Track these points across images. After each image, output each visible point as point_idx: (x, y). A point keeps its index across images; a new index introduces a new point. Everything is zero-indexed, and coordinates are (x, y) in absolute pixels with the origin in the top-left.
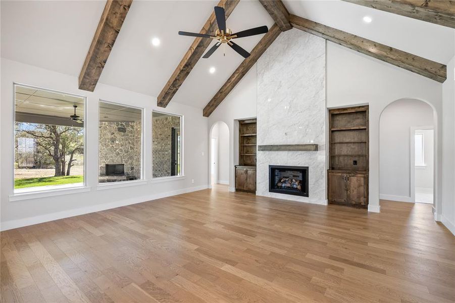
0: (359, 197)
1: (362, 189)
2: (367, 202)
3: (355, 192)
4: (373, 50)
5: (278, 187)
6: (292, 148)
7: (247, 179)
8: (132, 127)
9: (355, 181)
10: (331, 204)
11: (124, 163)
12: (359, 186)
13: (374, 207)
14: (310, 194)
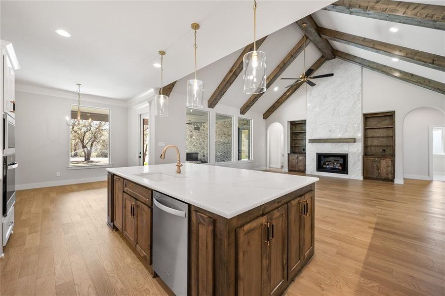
0: (387, 174)
1: (390, 169)
2: (394, 177)
3: (385, 171)
4: (397, 74)
5: (323, 168)
6: (336, 141)
7: (297, 163)
8: (204, 127)
9: (384, 163)
10: (366, 179)
11: (198, 152)
12: (388, 166)
13: (399, 181)
14: (349, 173)
